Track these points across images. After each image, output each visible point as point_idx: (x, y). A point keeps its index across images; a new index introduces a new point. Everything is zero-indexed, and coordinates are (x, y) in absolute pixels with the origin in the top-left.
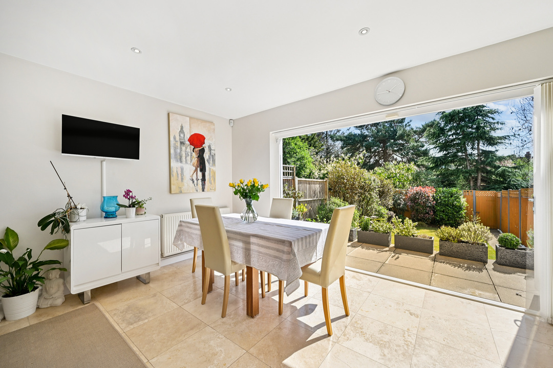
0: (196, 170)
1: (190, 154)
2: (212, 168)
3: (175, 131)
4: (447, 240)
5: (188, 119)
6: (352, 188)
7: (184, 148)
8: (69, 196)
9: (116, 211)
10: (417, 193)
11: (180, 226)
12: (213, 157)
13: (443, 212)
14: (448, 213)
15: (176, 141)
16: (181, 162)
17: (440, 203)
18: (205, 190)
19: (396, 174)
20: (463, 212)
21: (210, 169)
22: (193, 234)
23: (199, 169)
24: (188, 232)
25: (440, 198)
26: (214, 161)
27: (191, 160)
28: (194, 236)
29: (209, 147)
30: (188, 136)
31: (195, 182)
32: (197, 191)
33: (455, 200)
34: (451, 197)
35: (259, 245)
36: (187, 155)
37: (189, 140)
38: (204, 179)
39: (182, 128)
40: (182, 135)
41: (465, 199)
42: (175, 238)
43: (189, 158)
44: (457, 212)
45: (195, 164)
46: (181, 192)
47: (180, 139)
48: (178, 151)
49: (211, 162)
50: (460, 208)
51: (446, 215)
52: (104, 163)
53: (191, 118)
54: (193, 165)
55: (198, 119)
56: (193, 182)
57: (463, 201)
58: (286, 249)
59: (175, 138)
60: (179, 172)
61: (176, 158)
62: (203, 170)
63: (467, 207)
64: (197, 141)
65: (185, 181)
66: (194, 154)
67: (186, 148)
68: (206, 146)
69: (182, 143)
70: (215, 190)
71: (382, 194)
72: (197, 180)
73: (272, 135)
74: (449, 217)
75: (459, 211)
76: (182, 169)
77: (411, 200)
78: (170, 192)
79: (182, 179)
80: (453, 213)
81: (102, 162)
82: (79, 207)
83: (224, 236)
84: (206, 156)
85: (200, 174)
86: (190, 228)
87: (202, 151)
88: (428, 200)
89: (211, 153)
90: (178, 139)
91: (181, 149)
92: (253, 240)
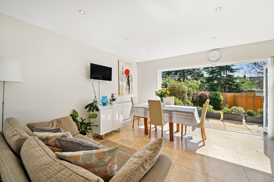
2: (132, 84)
3: (120, 69)
4: (227, 113)
5: (124, 63)
6: (179, 92)
7: (123, 76)
8: (95, 97)
9: (106, 103)
10: (202, 94)
11: (132, 108)
12: (132, 79)
13: (213, 102)
14: (215, 103)
15: (121, 73)
17: (212, 98)
18: (130, 93)
19: (192, 85)
20: (222, 102)
21: (131, 84)
22: (140, 111)
25: (212, 96)
26: (132, 81)
28: (141, 112)
29: (131, 75)
30: (124, 71)
31: (127, 90)
33: (218, 97)
34: (217, 96)
37: (125, 72)
38: (129, 89)
39: (123, 67)
40: (123, 70)
41: (222, 97)
43: (125, 80)
44: (219, 102)
46: (122, 94)
48: (122, 77)
49: (131, 81)
50: (220, 101)
51: (214, 104)
52: (100, 82)
54: (126, 83)
55: (127, 63)
56: (126, 90)
57: (222, 98)
58: (191, 115)
59: (121, 71)
61: (121, 80)
62: (129, 85)
63: (223, 100)
64: (127, 72)
65: (124, 90)
66: (126, 78)
67: (124, 76)
68: (130, 74)
69: (123, 73)
70: (132, 93)
71: (189, 94)
72: (127, 89)
73: (159, 70)
74: (216, 105)
75: (220, 102)
76: (123, 85)
77: (199, 97)
78: (119, 94)
80: (217, 103)
81: (99, 82)
82: (98, 101)
84: (130, 79)
85: (128, 86)
87: (129, 77)
88: (207, 97)
92: (173, 112)
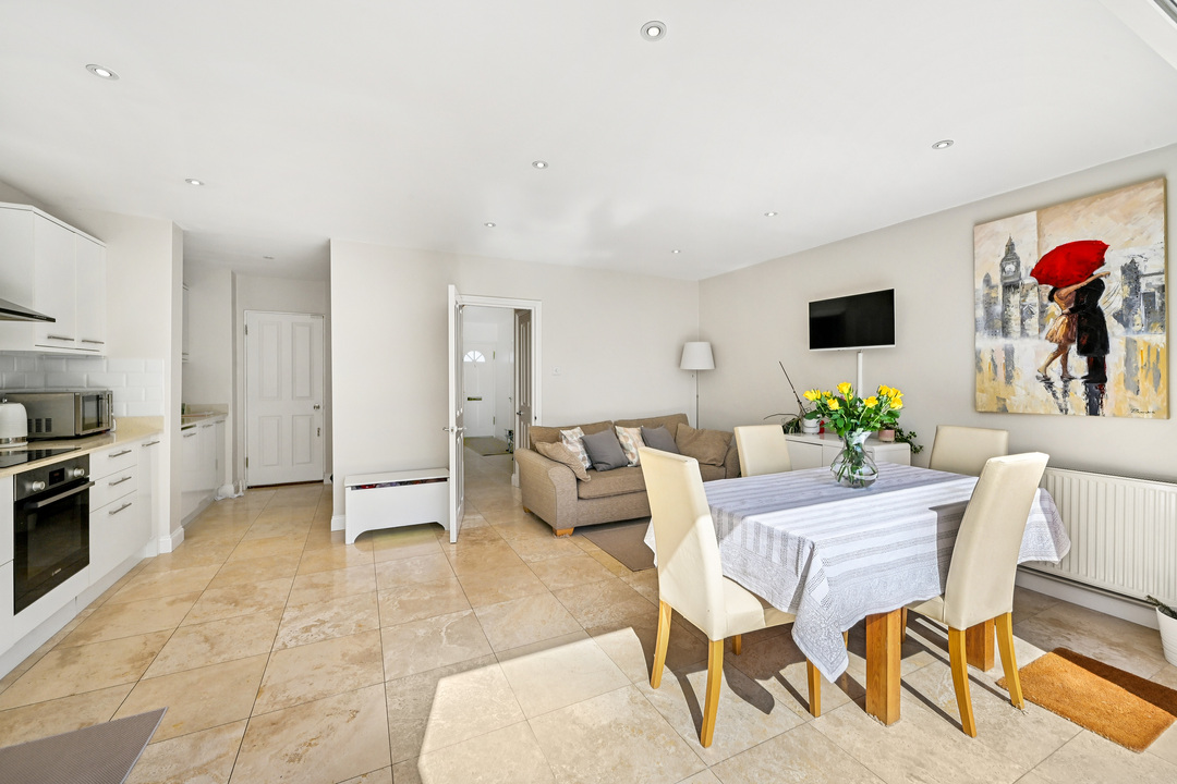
0: (1062, 351)
1: (1036, 310)
2: (1143, 337)
5: (1034, 214)
12: (1147, 298)
15: (992, 287)
16: (1006, 333)
18: (1104, 410)
23: (1074, 347)
26: (1157, 312)
27: (1042, 326)
29: (1132, 272)
30: (1030, 263)
31: (1058, 385)
32: (1064, 411)
36: (1026, 314)
37: (1036, 272)
38: (1095, 378)
39: (1010, 247)
40: (1011, 267)
43: (1033, 322)
45: (1060, 335)
46: (1004, 411)
47: (1003, 278)
48: (999, 308)
52: (861, 356)
53: (1041, 210)
54: (1051, 339)
55: (1070, 202)
56: (1050, 386)
59: (986, 280)
60: (1000, 361)
62: (1094, 349)
64: (1070, 265)
66: (1054, 306)
67: (1024, 296)
69: (1011, 286)
70: (1158, 413)
72: (1067, 378)
76: (1009, 353)
79: (1009, 378)
85: (1079, 364)
87: (1090, 290)
89: (1136, 290)
90: (996, 279)
91: (1006, 303)
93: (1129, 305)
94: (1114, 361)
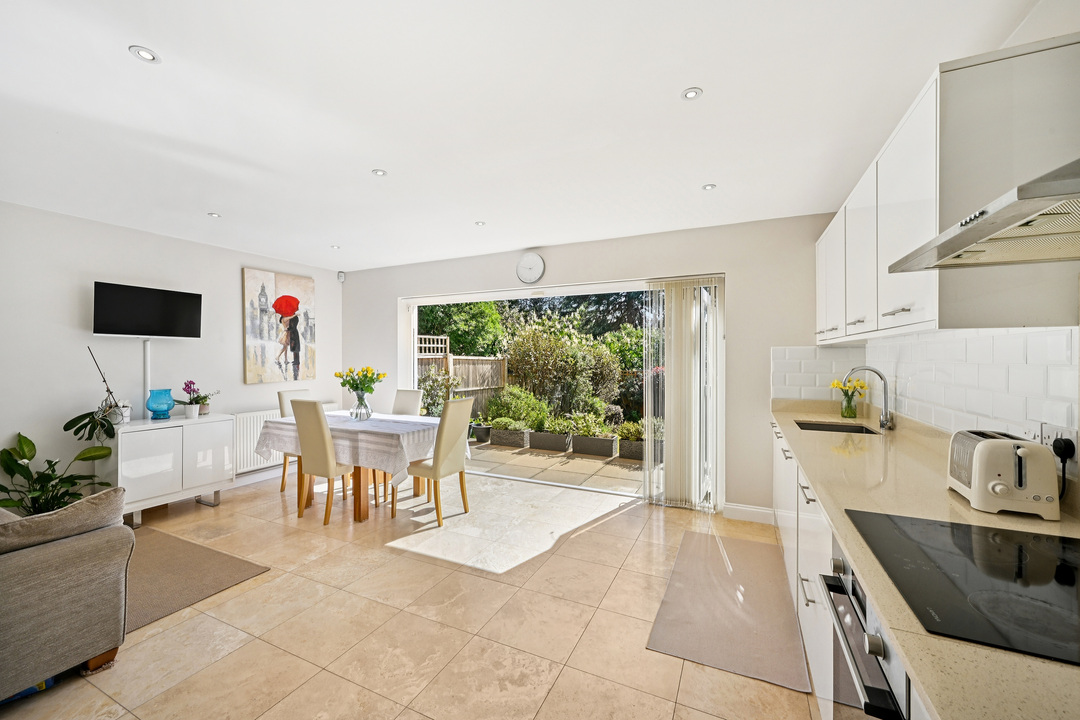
0: (285, 349)
1: (275, 326)
2: (310, 345)
3: (252, 294)
4: (627, 438)
5: (273, 274)
7: (266, 318)
8: (108, 390)
9: (168, 410)
11: (265, 427)
12: (311, 329)
15: (254, 309)
16: (262, 338)
18: (299, 377)
21: (306, 347)
22: (286, 436)
23: (289, 347)
24: (278, 435)
26: (313, 335)
27: (277, 335)
29: (306, 314)
30: (272, 300)
31: (284, 366)
32: (286, 379)
35: (367, 442)
36: (270, 328)
37: (274, 306)
38: (296, 362)
39: (263, 288)
40: (263, 300)
42: (258, 443)
43: (273, 332)
45: (284, 341)
46: (261, 382)
47: (260, 305)
48: (258, 322)
49: (309, 336)
52: (148, 343)
53: (277, 273)
54: (280, 342)
55: (288, 275)
56: (280, 366)
59: (252, 304)
60: (259, 353)
61: (253, 332)
62: (295, 348)
64: (286, 307)
65: (267, 365)
66: (282, 326)
67: (270, 318)
68: (300, 313)
69: (263, 311)
70: (314, 377)
71: (600, 379)
72: (287, 363)
73: (401, 302)
76: (263, 349)
78: (245, 381)
79: (263, 363)
81: (145, 342)
82: (120, 404)
83: (328, 435)
84: (301, 328)
85: (291, 355)
86: (281, 429)
87: (295, 321)
89: (308, 324)
90: (256, 305)
91: (261, 319)
93: (306, 330)
94: (301, 354)
